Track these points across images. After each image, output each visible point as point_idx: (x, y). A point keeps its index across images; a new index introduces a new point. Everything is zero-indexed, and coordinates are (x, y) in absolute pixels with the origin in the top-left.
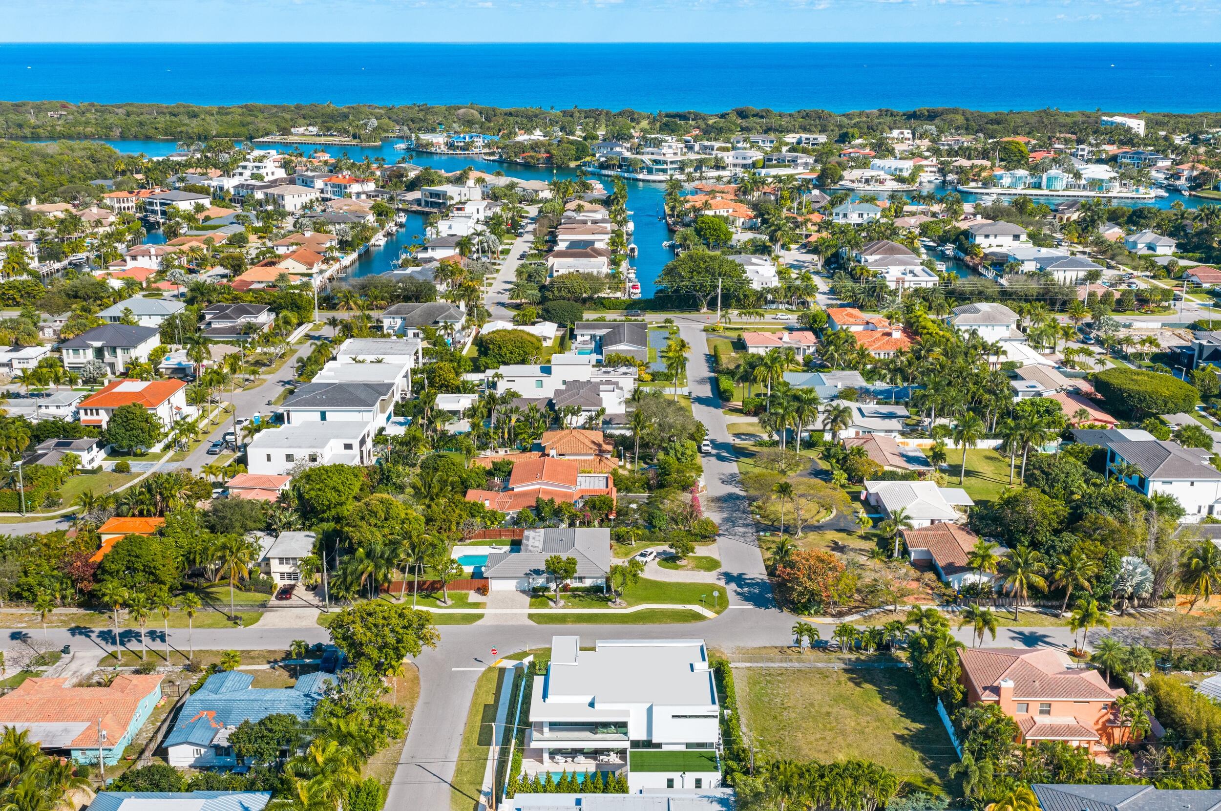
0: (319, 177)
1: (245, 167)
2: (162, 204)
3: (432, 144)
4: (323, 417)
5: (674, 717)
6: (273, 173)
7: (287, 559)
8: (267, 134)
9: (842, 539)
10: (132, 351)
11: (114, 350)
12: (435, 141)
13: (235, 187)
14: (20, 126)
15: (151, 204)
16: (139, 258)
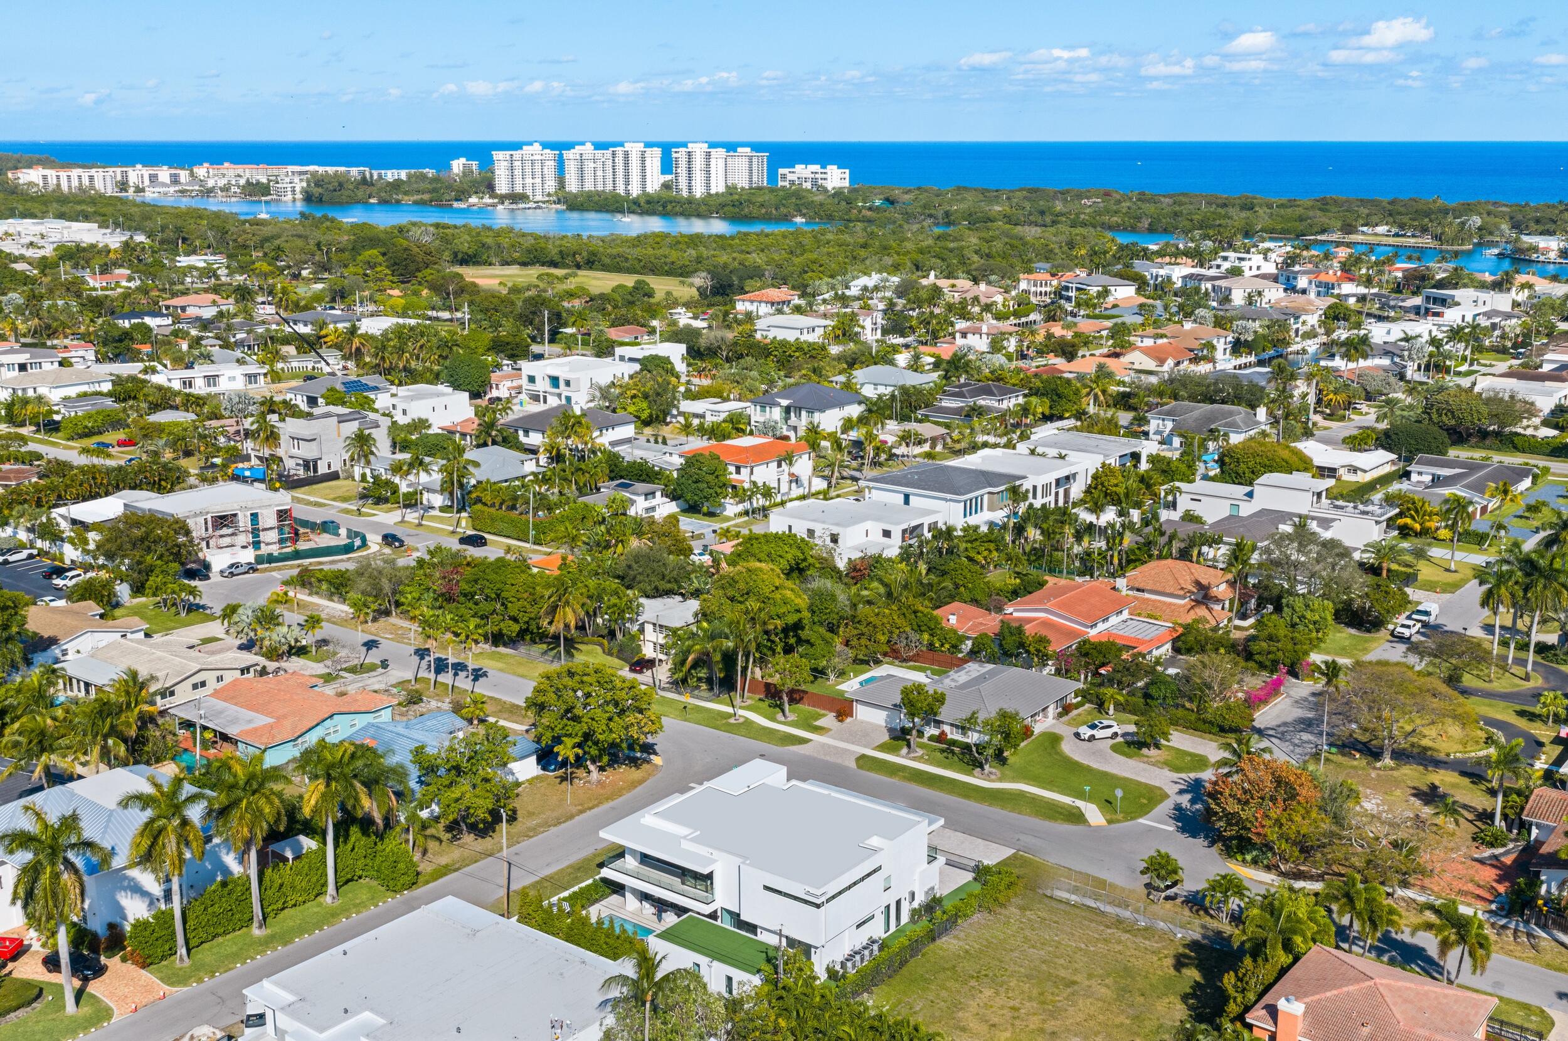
0: (1305, 273)
1: (1225, 259)
2: (1078, 289)
3: (1535, 249)
4: (907, 498)
5: (766, 888)
6: (1258, 268)
7: (661, 626)
8: (1323, 231)
9: (1454, 786)
10: (817, 415)
11: (799, 410)
12: (1542, 245)
13: (1184, 278)
14: (1042, 213)
15: (1067, 289)
16: (969, 336)
